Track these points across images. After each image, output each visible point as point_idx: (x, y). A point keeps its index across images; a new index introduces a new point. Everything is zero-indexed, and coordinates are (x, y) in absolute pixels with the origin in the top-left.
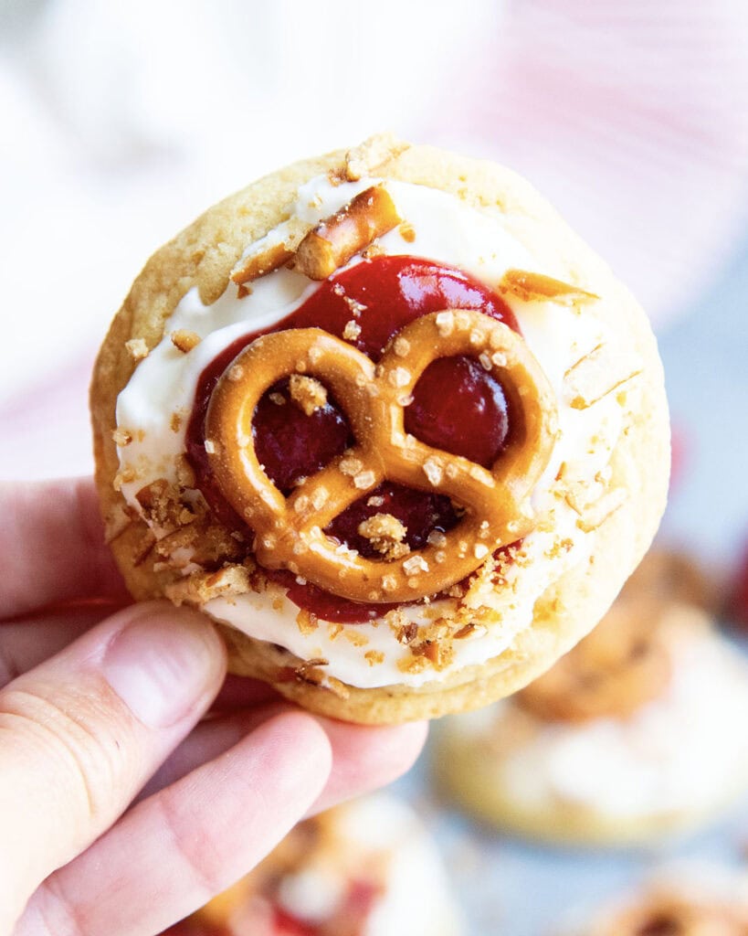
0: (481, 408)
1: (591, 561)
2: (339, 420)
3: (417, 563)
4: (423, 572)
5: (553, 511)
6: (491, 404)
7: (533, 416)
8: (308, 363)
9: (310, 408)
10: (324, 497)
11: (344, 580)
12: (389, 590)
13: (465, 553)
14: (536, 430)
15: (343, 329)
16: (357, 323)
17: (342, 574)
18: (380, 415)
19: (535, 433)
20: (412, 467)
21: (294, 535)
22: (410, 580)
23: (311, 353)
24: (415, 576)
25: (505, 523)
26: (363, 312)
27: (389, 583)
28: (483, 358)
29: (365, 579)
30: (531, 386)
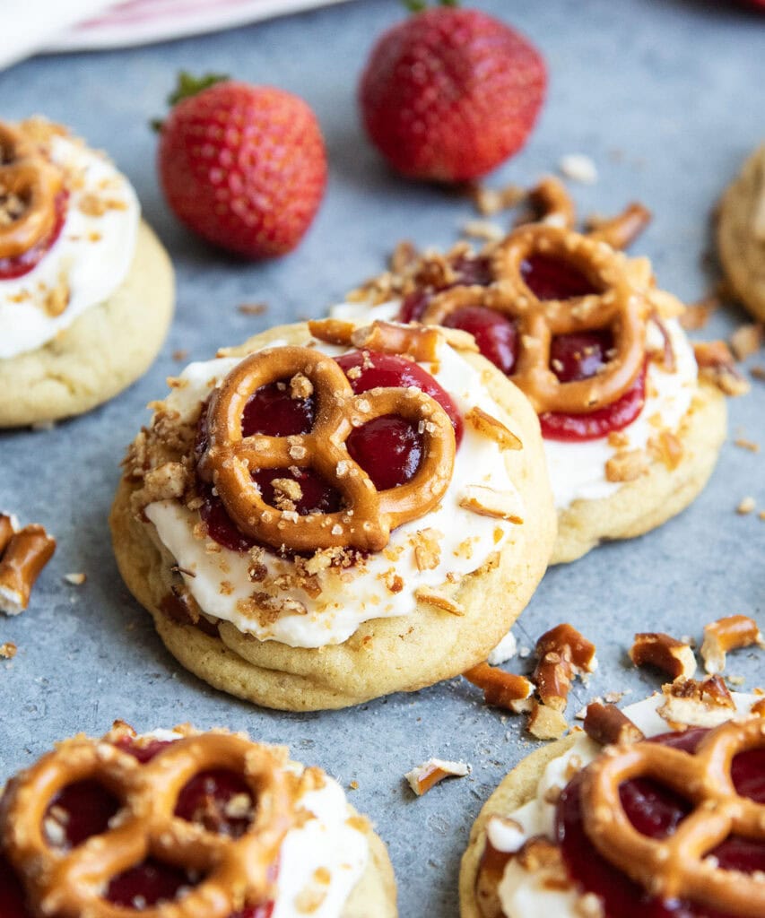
0: (399, 450)
1: (410, 632)
2: (309, 416)
3: (291, 515)
4: (293, 521)
5: (402, 548)
6: (406, 453)
7: (428, 473)
8: (314, 369)
9: (296, 394)
10: (266, 447)
11: (241, 500)
12: (263, 520)
13: (326, 526)
14: (424, 482)
15: (349, 369)
16: (361, 370)
17: (241, 495)
18: (335, 419)
19: (422, 482)
20: (331, 460)
21: (230, 454)
22: (281, 522)
23: (320, 363)
24: (286, 520)
25: (364, 519)
26: (370, 369)
27: (266, 516)
28: (422, 424)
29: (254, 507)
30: (439, 456)
